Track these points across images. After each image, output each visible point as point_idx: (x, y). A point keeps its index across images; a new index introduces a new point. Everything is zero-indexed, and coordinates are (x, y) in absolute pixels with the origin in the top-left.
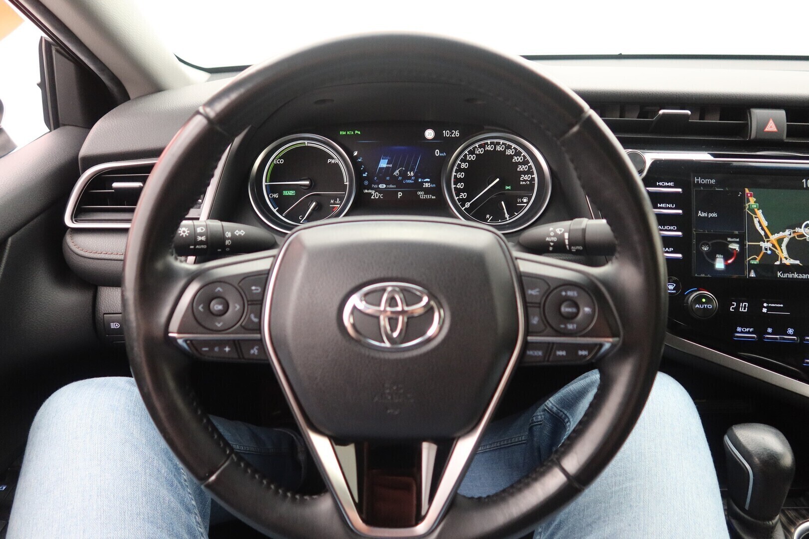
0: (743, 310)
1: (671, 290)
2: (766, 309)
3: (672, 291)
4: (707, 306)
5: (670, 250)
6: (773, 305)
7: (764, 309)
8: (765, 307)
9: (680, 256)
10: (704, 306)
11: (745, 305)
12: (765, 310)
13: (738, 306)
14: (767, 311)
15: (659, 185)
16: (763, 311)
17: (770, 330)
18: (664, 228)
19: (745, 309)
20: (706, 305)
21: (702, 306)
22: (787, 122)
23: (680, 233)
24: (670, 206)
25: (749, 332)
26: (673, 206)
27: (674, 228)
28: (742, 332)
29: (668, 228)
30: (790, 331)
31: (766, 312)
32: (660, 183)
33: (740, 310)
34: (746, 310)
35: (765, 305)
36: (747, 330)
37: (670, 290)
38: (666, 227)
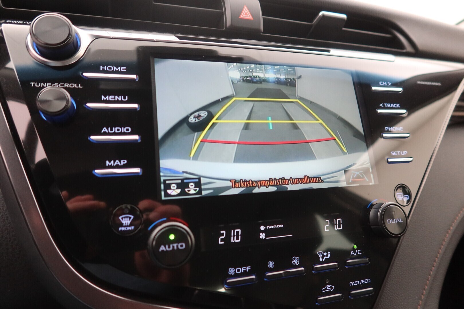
0: (236, 241)
1: (127, 226)
2: (264, 234)
3: (129, 228)
4: (177, 246)
5: (122, 163)
6: (272, 227)
7: (261, 234)
8: (263, 232)
9: (137, 170)
10: (173, 247)
11: (238, 232)
12: (262, 236)
13: (228, 235)
14: (266, 236)
15: (103, 69)
16: (261, 237)
17: (271, 264)
18: (112, 130)
19: (237, 239)
20: (175, 245)
21: (169, 247)
22: (263, 15)
23: (136, 137)
24: (120, 99)
25: (245, 274)
26: (125, 98)
27: (127, 130)
28: (236, 275)
29: (118, 130)
30: (296, 261)
31: (264, 238)
32: (105, 68)
33: (232, 241)
34: (240, 240)
35: (262, 228)
36: (242, 270)
37: (125, 226)
38: (115, 130)
